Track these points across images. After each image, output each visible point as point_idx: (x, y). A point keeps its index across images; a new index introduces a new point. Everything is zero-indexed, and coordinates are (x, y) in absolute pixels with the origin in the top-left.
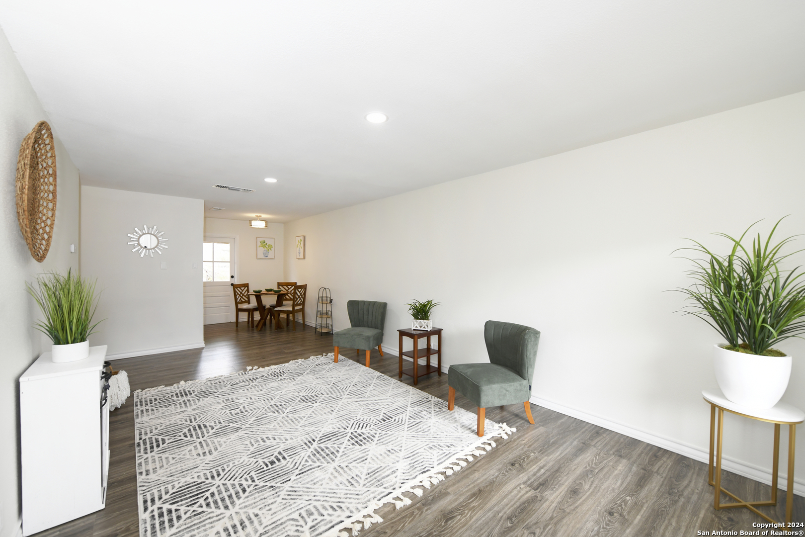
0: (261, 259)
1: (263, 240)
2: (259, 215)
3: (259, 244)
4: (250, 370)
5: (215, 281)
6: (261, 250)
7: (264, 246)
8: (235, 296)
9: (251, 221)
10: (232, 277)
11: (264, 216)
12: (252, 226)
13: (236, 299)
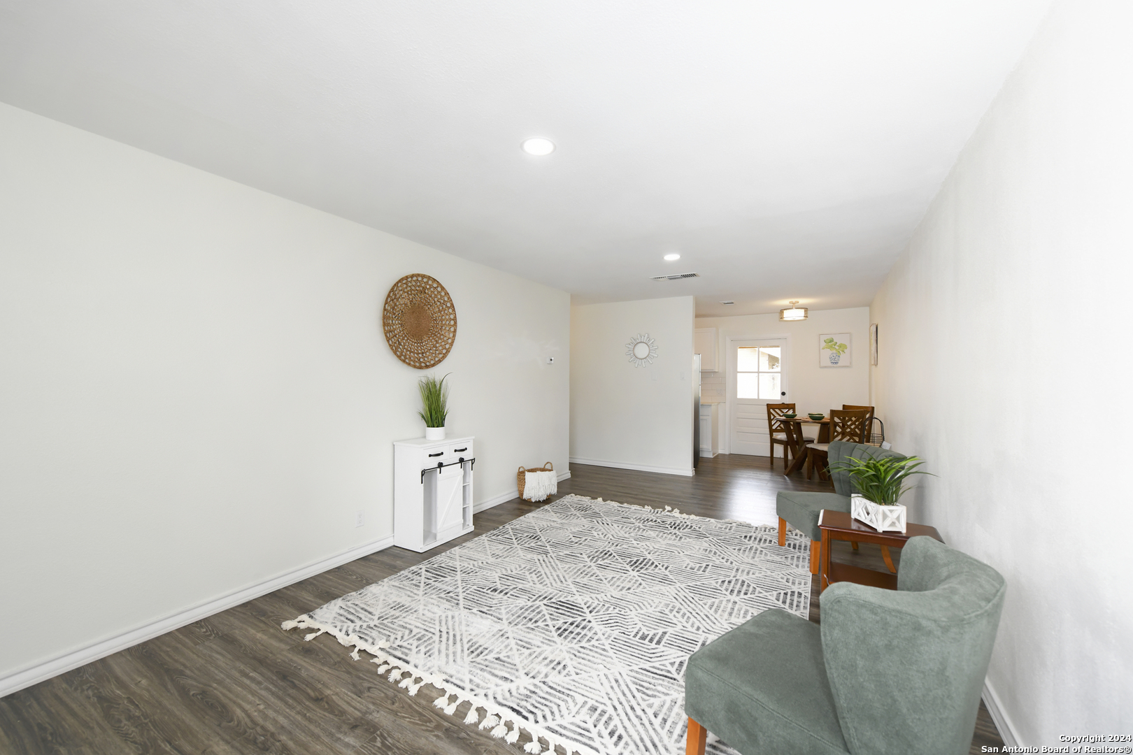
0: (826, 367)
1: (829, 337)
2: (794, 300)
3: (823, 344)
4: (668, 511)
5: (760, 398)
6: (827, 353)
7: (831, 347)
8: (770, 420)
9: (782, 312)
10: (783, 394)
11: (803, 301)
12: (785, 319)
13: (771, 426)
